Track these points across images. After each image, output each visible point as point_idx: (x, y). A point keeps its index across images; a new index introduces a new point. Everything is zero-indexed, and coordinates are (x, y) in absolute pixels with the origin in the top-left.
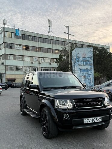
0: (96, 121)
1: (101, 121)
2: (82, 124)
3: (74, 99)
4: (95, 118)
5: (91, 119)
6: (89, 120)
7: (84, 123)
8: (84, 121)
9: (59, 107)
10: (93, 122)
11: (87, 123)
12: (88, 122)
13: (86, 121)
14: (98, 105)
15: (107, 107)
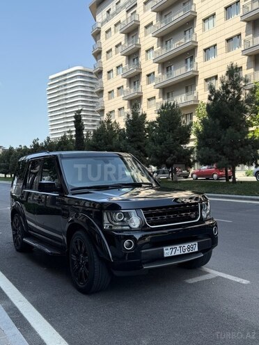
0: (187, 252)
1: (197, 250)
2: (161, 258)
3: (143, 209)
4: (186, 245)
5: (178, 247)
6: (174, 250)
7: (165, 256)
8: (165, 252)
9: (114, 228)
10: (182, 253)
11: (170, 255)
12: (173, 254)
13: (168, 251)
14: (191, 219)
15: (207, 223)
